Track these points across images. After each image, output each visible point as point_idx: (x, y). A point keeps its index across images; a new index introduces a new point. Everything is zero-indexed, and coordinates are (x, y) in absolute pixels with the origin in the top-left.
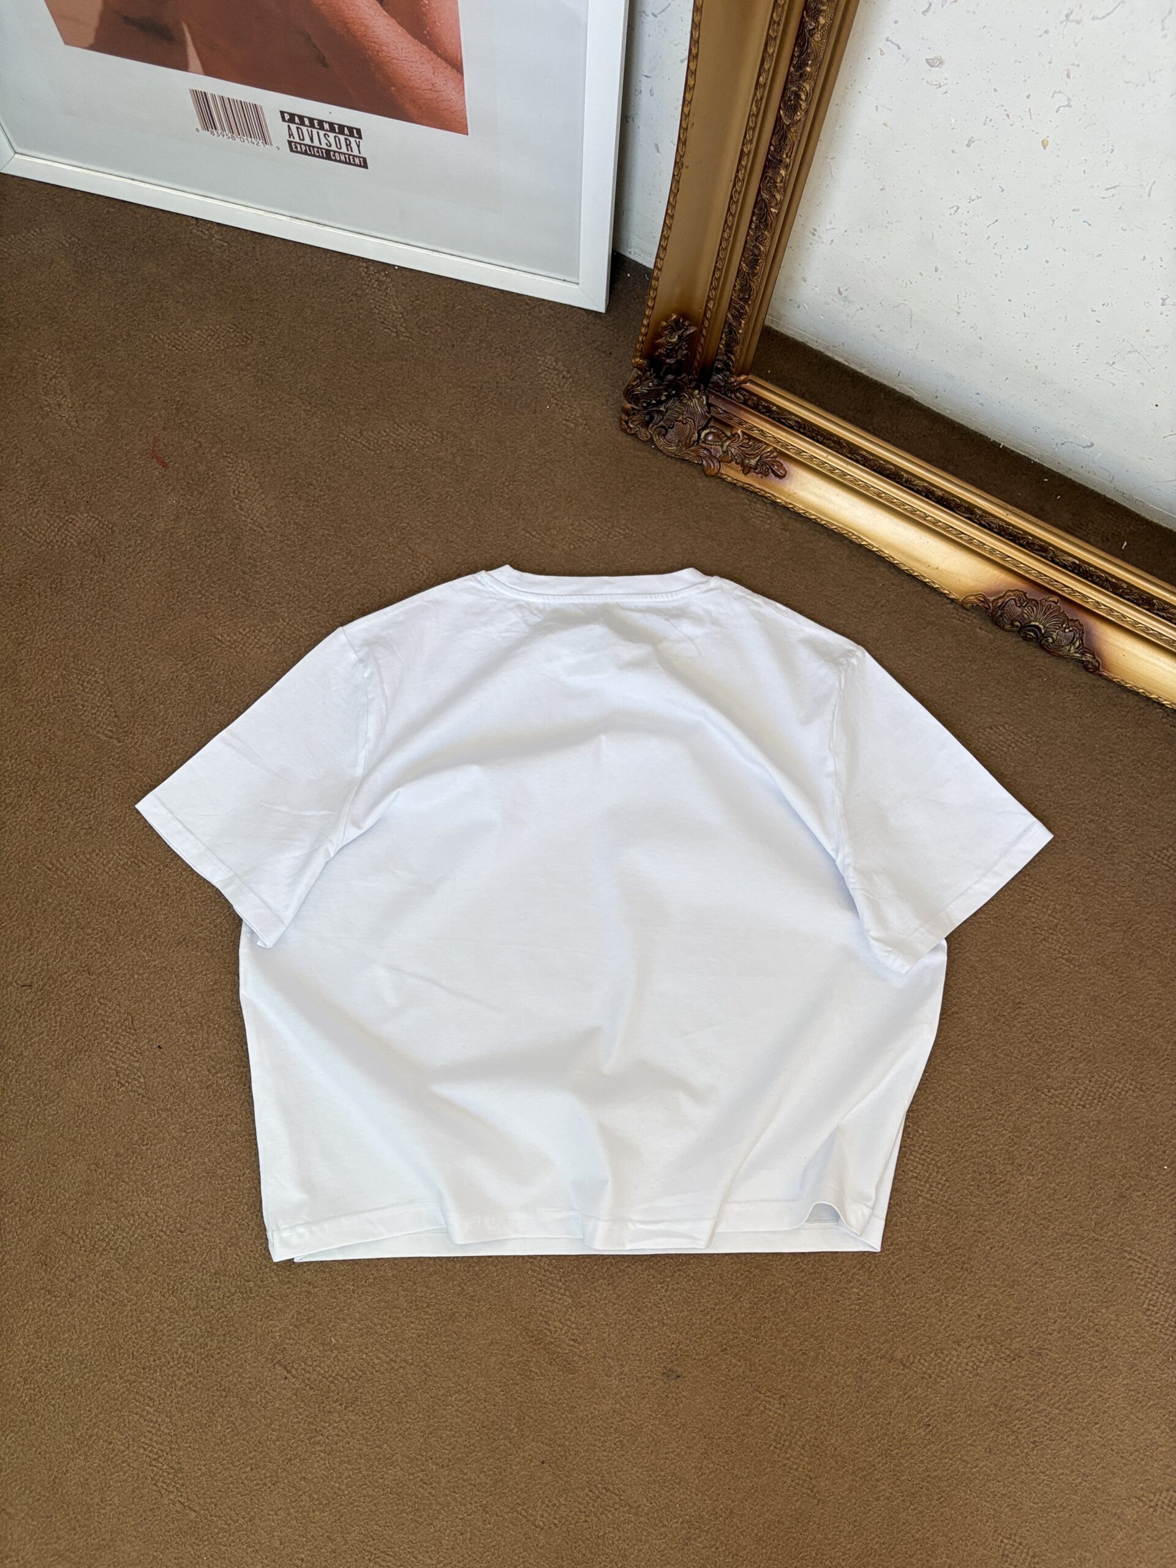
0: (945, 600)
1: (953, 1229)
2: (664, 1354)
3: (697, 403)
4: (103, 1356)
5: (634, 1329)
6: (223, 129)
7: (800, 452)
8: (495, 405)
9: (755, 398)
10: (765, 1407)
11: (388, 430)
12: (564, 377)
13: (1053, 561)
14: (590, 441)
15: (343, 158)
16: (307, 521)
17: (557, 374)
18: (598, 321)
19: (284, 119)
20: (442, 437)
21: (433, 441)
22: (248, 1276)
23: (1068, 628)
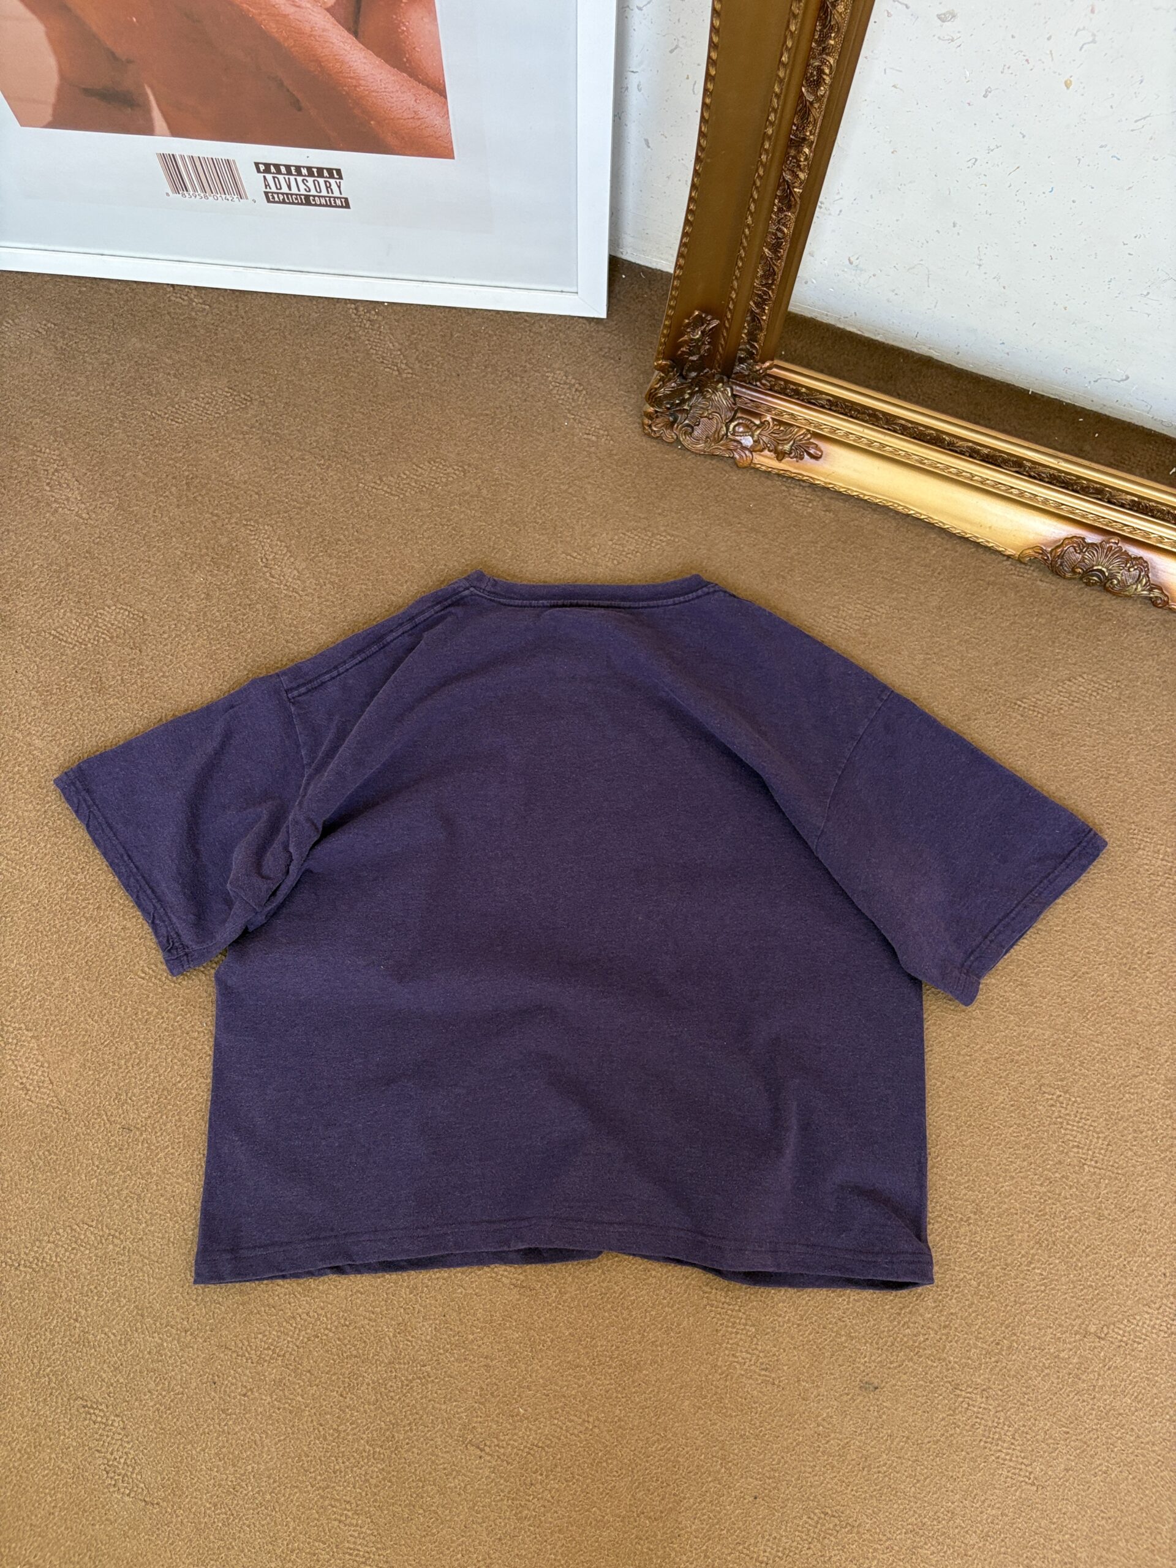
0: (1001, 558)
1: (1124, 1192)
2: (858, 1368)
3: (721, 396)
4: (290, 1467)
5: (823, 1348)
6: (195, 190)
7: (834, 430)
8: (513, 429)
9: (782, 383)
10: (968, 1404)
11: (407, 472)
12: (576, 390)
13: (1109, 502)
14: (614, 452)
15: (323, 201)
16: (343, 579)
17: (569, 388)
18: (601, 328)
19: (259, 171)
20: (464, 471)
21: (455, 477)
22: (422, 1360)
23: (1133, 567)
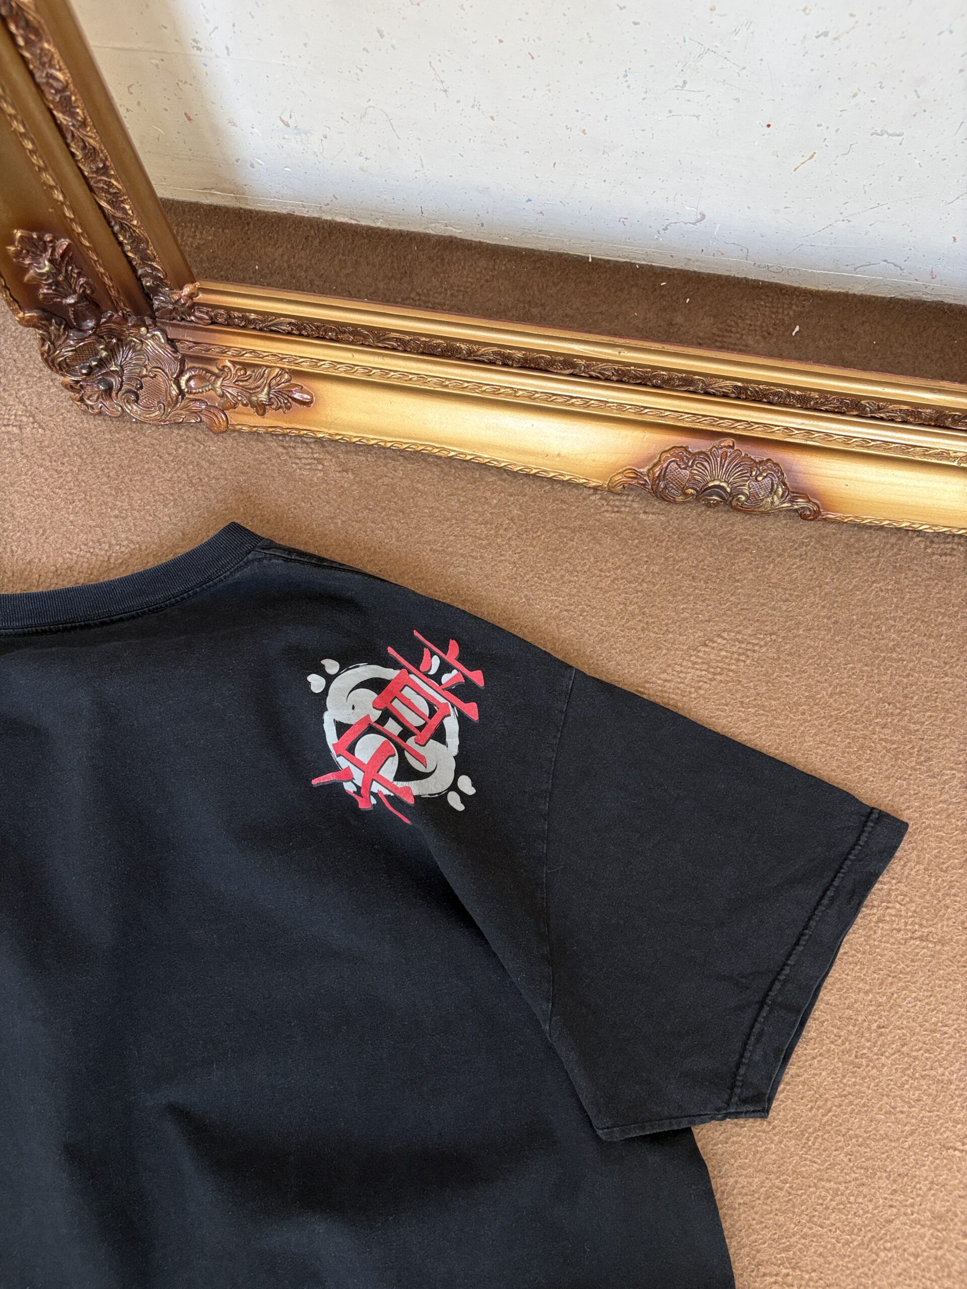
0: (586, 491)
3: (153, 344)
9: (222, 312)
13: (707, 393)
23: (760, 474)
